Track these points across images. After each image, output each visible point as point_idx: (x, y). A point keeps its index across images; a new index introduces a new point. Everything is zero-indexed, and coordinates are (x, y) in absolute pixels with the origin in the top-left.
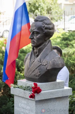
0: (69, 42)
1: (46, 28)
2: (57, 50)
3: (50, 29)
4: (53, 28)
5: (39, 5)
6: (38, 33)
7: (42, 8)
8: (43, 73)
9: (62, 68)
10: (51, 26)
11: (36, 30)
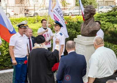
0: (101, 19)
1: (92, 11)
2: (99, 23)
3: (94, 11)
4: (95, 11)
5: (86, 1)
6: (88, 13)
7: (88, 3)
8: (90, 32)
9: (99, 30)
10: (94, 10)
11: (87, 12)
